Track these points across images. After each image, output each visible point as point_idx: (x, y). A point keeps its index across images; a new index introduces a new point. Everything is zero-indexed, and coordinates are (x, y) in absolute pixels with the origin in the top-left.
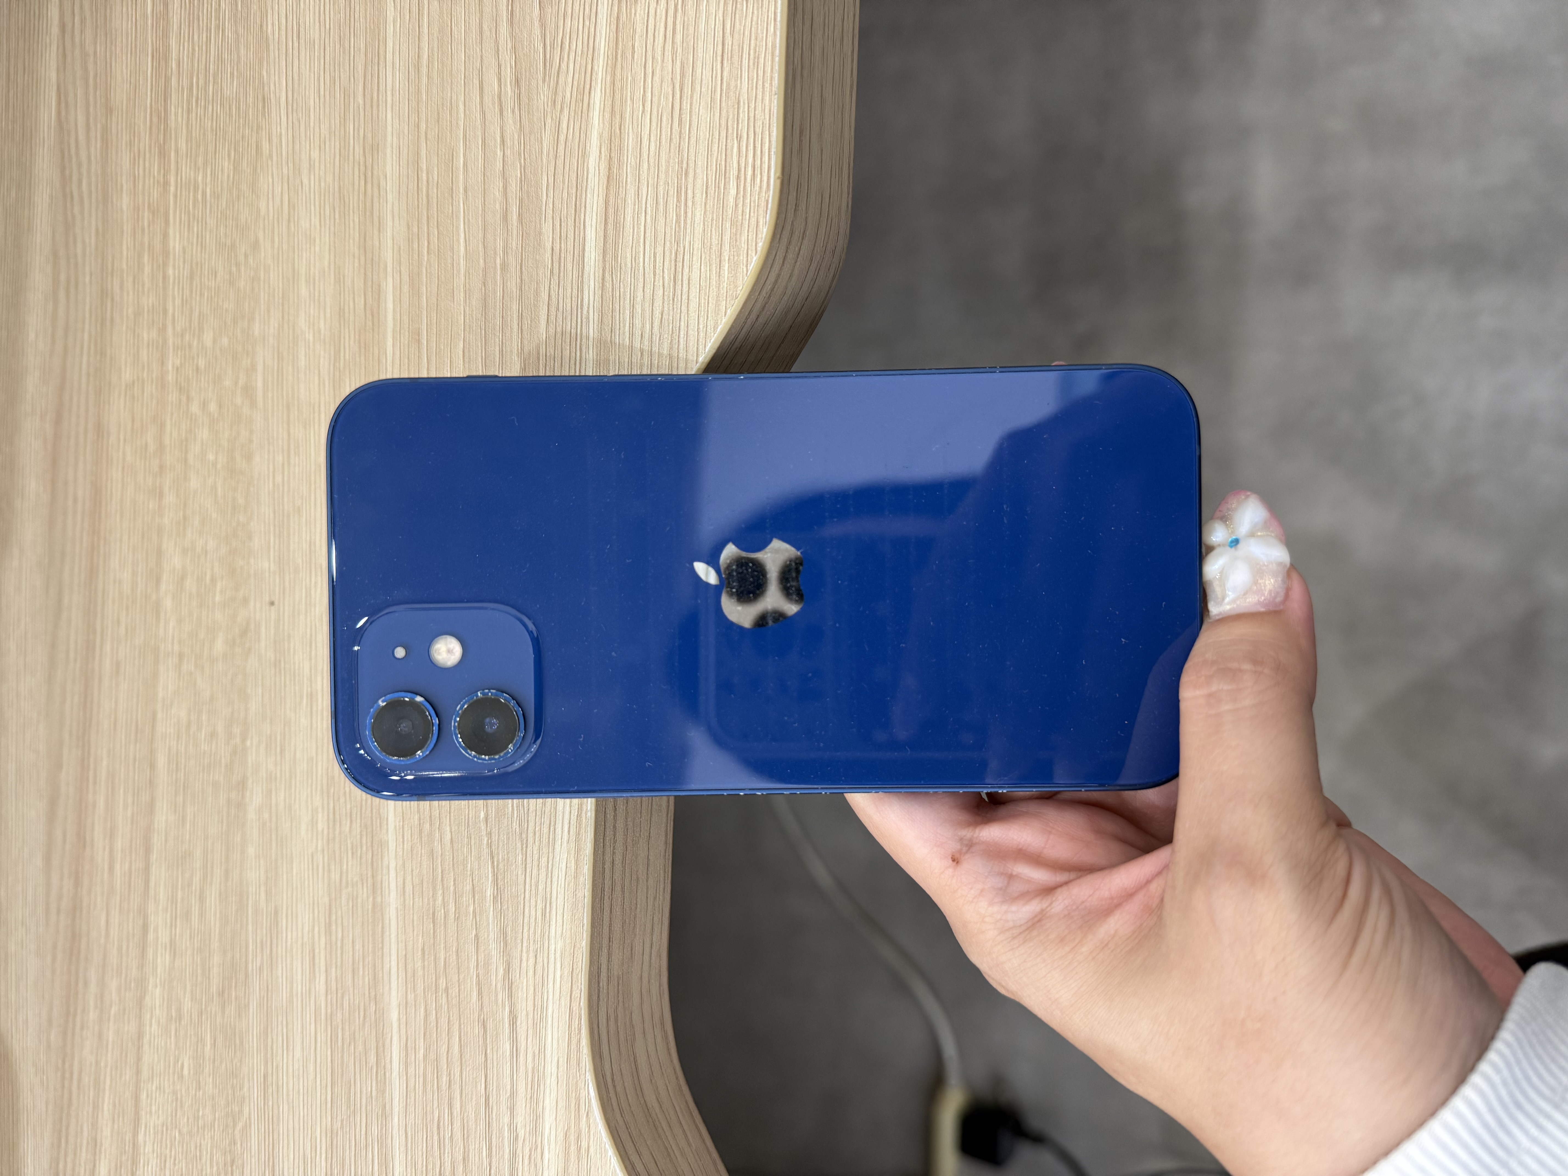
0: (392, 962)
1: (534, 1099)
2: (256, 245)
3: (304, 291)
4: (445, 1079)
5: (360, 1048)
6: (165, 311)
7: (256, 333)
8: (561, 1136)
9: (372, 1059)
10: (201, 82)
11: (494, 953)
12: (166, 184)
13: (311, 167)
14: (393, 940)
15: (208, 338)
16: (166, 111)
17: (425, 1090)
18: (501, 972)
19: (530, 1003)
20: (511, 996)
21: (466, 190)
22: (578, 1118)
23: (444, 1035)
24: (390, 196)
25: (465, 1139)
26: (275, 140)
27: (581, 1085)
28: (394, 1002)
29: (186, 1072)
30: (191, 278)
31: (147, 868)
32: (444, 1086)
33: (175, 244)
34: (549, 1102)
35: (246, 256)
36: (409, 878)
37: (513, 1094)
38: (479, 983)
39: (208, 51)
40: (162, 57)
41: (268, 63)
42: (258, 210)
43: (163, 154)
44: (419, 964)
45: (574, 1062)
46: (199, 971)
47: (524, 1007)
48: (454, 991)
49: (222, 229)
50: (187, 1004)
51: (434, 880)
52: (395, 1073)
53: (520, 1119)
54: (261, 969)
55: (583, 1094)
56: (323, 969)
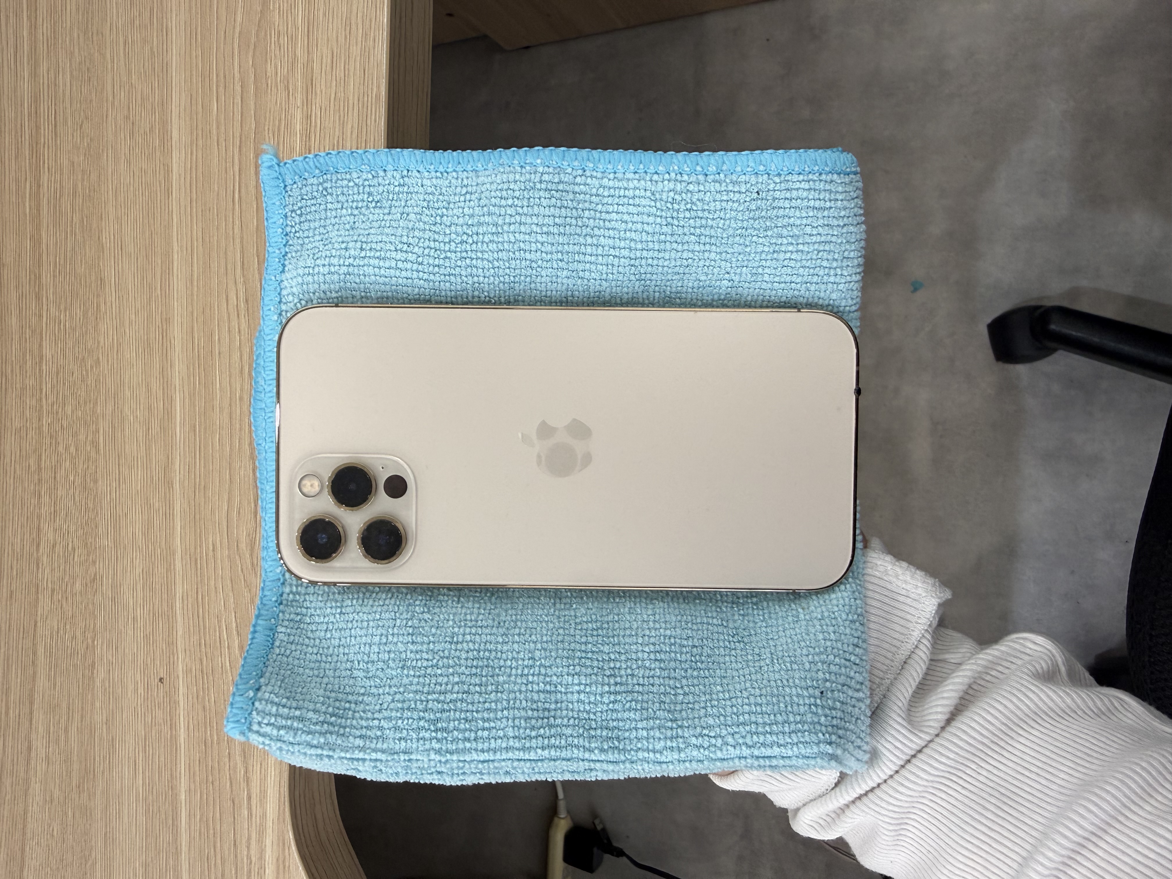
0: (182, 767)
1: (261, 841)
2: (98, 361)
3: (128, 393)
4: (211, 832)
5: (163, 816)
6: (41, 390)
7: (99, 411)
8: (275, 860)
9: (170, 822)
10: (62, 262)
11: (238, 762)
12: (40, 316)
13: (130, 323)
14: (183, 755)
15: (69, 409)
16: (39, 272)
17: (200, 838)
18: (242, 772)
19: (258, 788)
20: (248, 785)
21: (219, 353)
22: (284, 850)
23: (211, 807)
24: (177, 349)
25: (223, 863)
26: (108, 304)
27: (285, 832)
28: (183, 790)
29: (55, 833)
30: (58, 373)
31: (31, 713)
32: (211, 836)
33: (47, 352)
34: (268, 842)
35: (92, 367)
36: (191, 721)
37: (249, 839)
38: (230, 778)
39: (66, 244)
40: (36, 241)
41: (103, 259)
42: (99, 342)
43: (38, 298)
44: (197, 769)
45: (281, 820)
46: (64, 773)
47: (255, 791)
48: (217, 783)
49: (77, 349)
50: (56, 793)
51: (205, 723)
52: (183, 830)
53: (252, 852)
54: (103, 773)
55: (287, 837)
56: (141, 772)
